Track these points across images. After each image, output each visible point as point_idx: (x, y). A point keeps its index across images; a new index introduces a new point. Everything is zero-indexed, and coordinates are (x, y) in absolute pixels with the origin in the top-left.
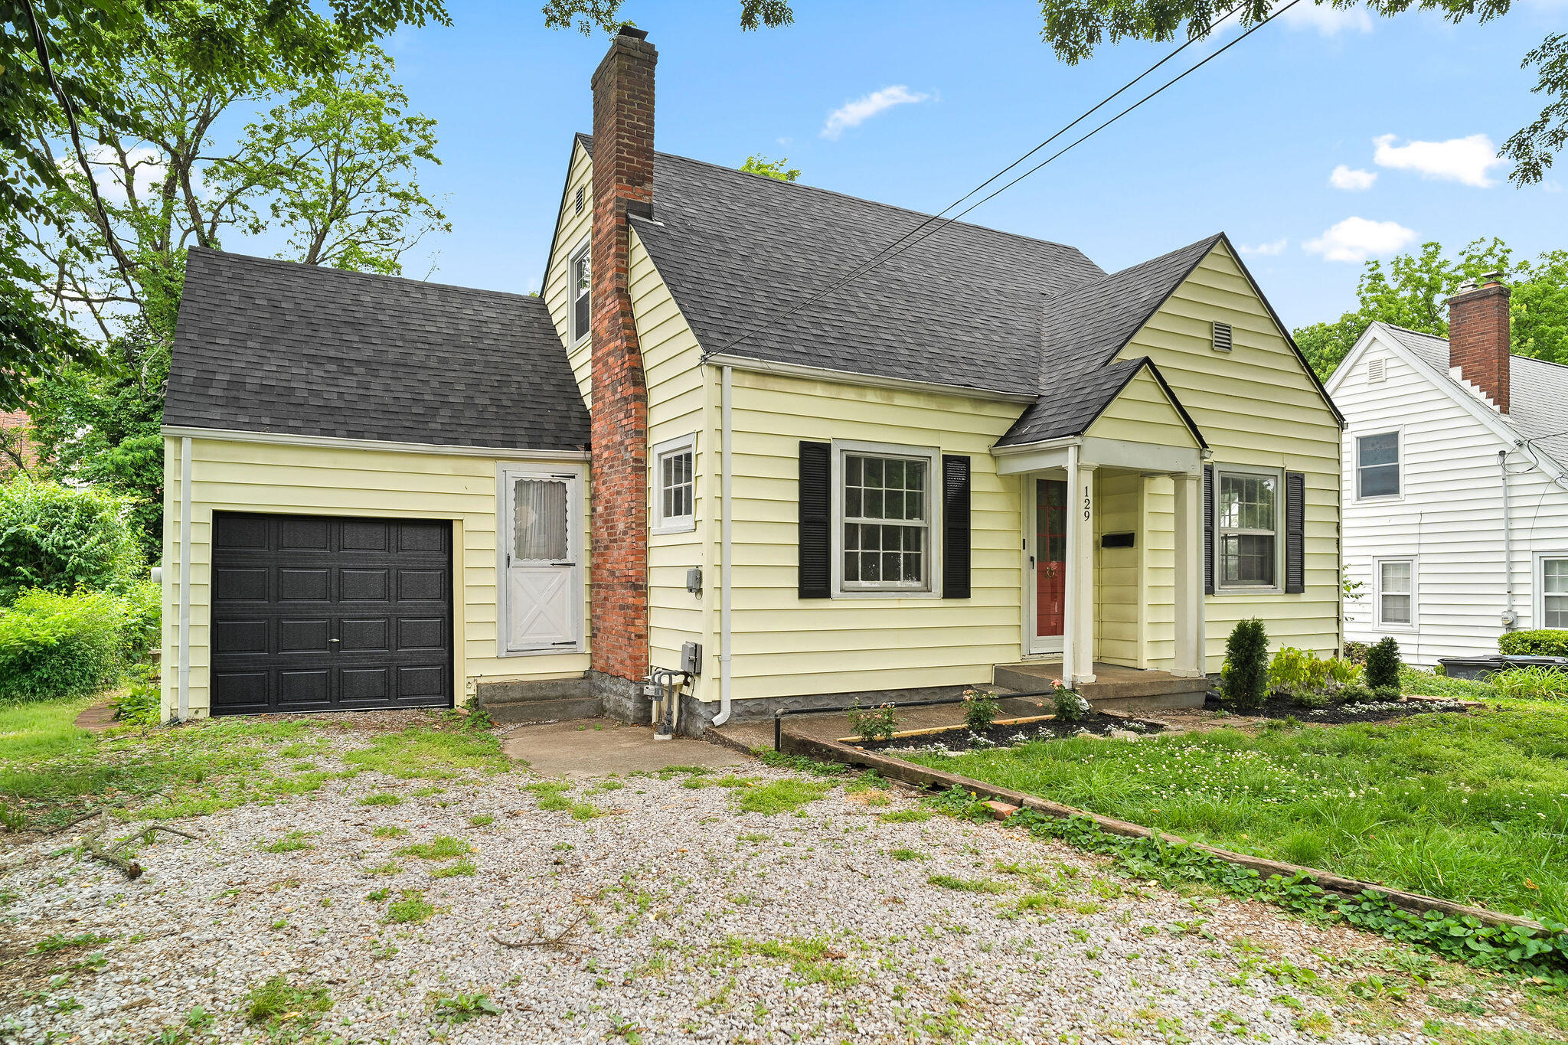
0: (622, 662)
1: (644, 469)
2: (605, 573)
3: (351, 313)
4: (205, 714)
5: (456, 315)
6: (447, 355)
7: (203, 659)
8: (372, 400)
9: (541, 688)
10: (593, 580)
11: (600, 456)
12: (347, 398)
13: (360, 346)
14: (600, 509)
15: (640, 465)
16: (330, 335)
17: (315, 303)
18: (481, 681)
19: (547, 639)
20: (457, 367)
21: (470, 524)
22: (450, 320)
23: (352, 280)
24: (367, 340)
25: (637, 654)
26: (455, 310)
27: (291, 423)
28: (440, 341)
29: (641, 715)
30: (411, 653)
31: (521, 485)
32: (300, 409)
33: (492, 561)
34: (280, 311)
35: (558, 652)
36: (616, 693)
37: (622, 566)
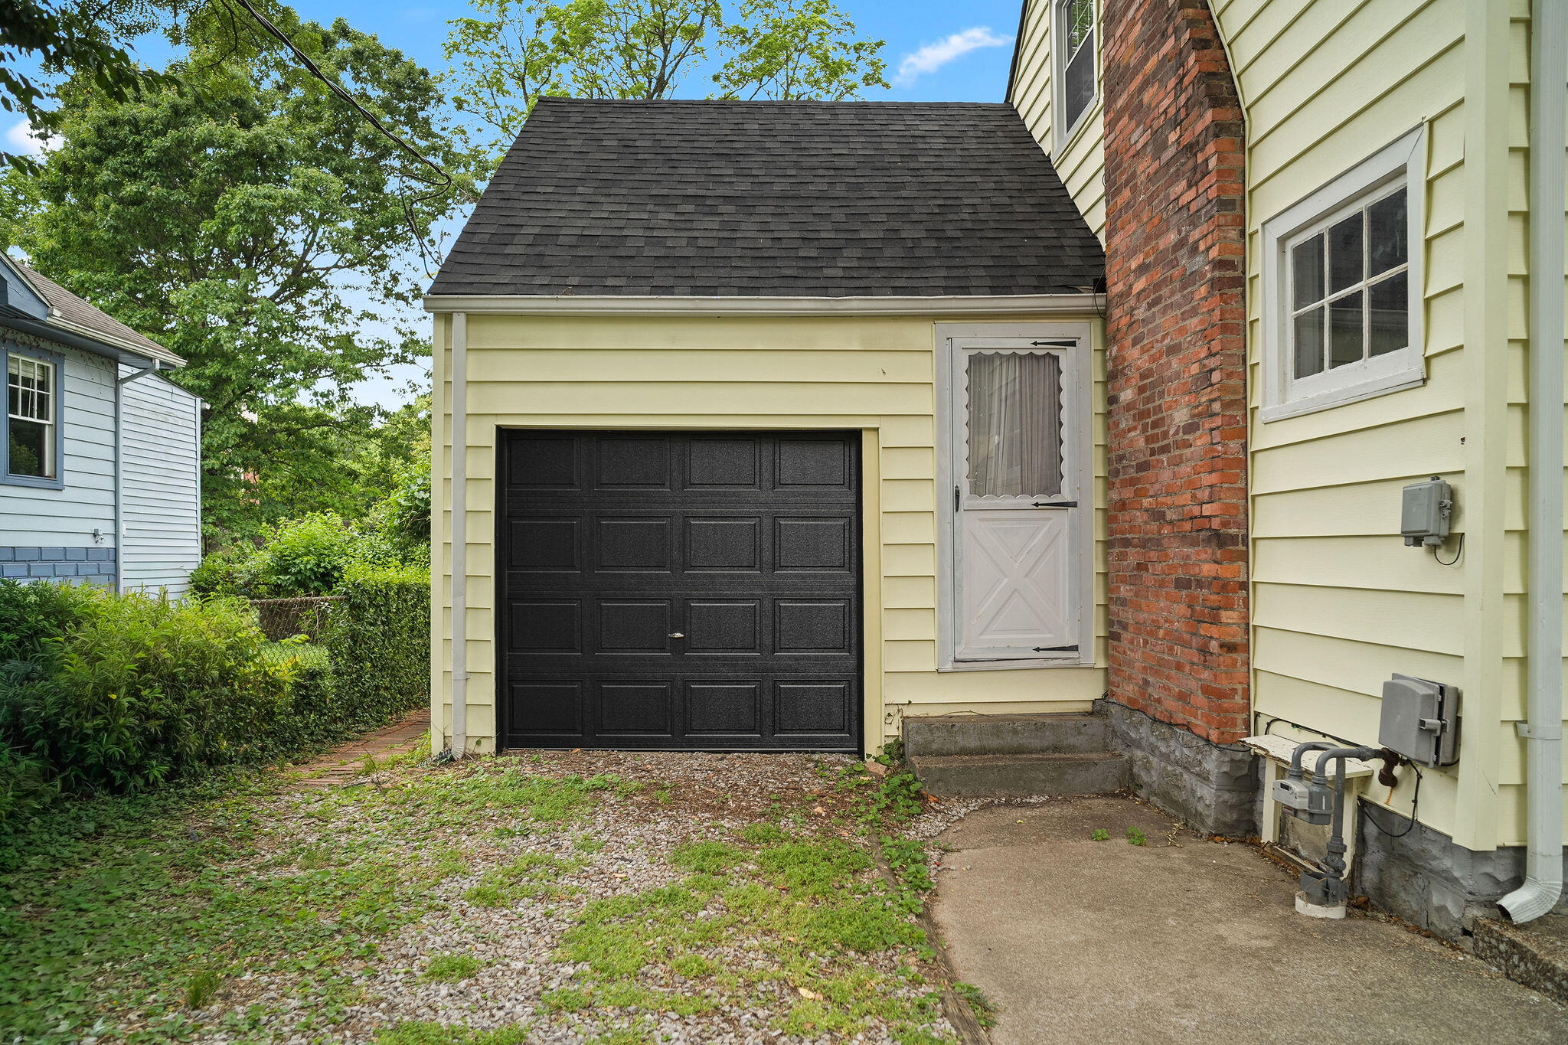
0: (1183, 697)
1: (1240, 282)
2: (1140, 517)
3: (728, 144)
4: (489, 746)
5: (881, 133)
6: (861, 180)
7: (486, 661)
8: (739, 244)
9: (1015, 732)
10: (1109, 531)
11: (1125, 294)
12: (701, 243)
13: (734, 180)
14: (1127, 395)
15: (1229, 274)
16: (693, 171)
17: (680, 138)
18: (909, 712)
19: (1024, 641)
20: (875, 194)
21: (892, 434)
22: (869, 139)
23: (735, 109)
24: (745, 172)
25: (1224, 684)
26: (878, 128)
27: (610, 282)
28: (852, 165)
29: (1231, 817)
30: (796, 659)
31: (979, 362)
32: (630, 263)
33: (926, 499)
34: (632, 150)
35: (1046, 664)
36: (1165, 757)
37: (1185, 498)
